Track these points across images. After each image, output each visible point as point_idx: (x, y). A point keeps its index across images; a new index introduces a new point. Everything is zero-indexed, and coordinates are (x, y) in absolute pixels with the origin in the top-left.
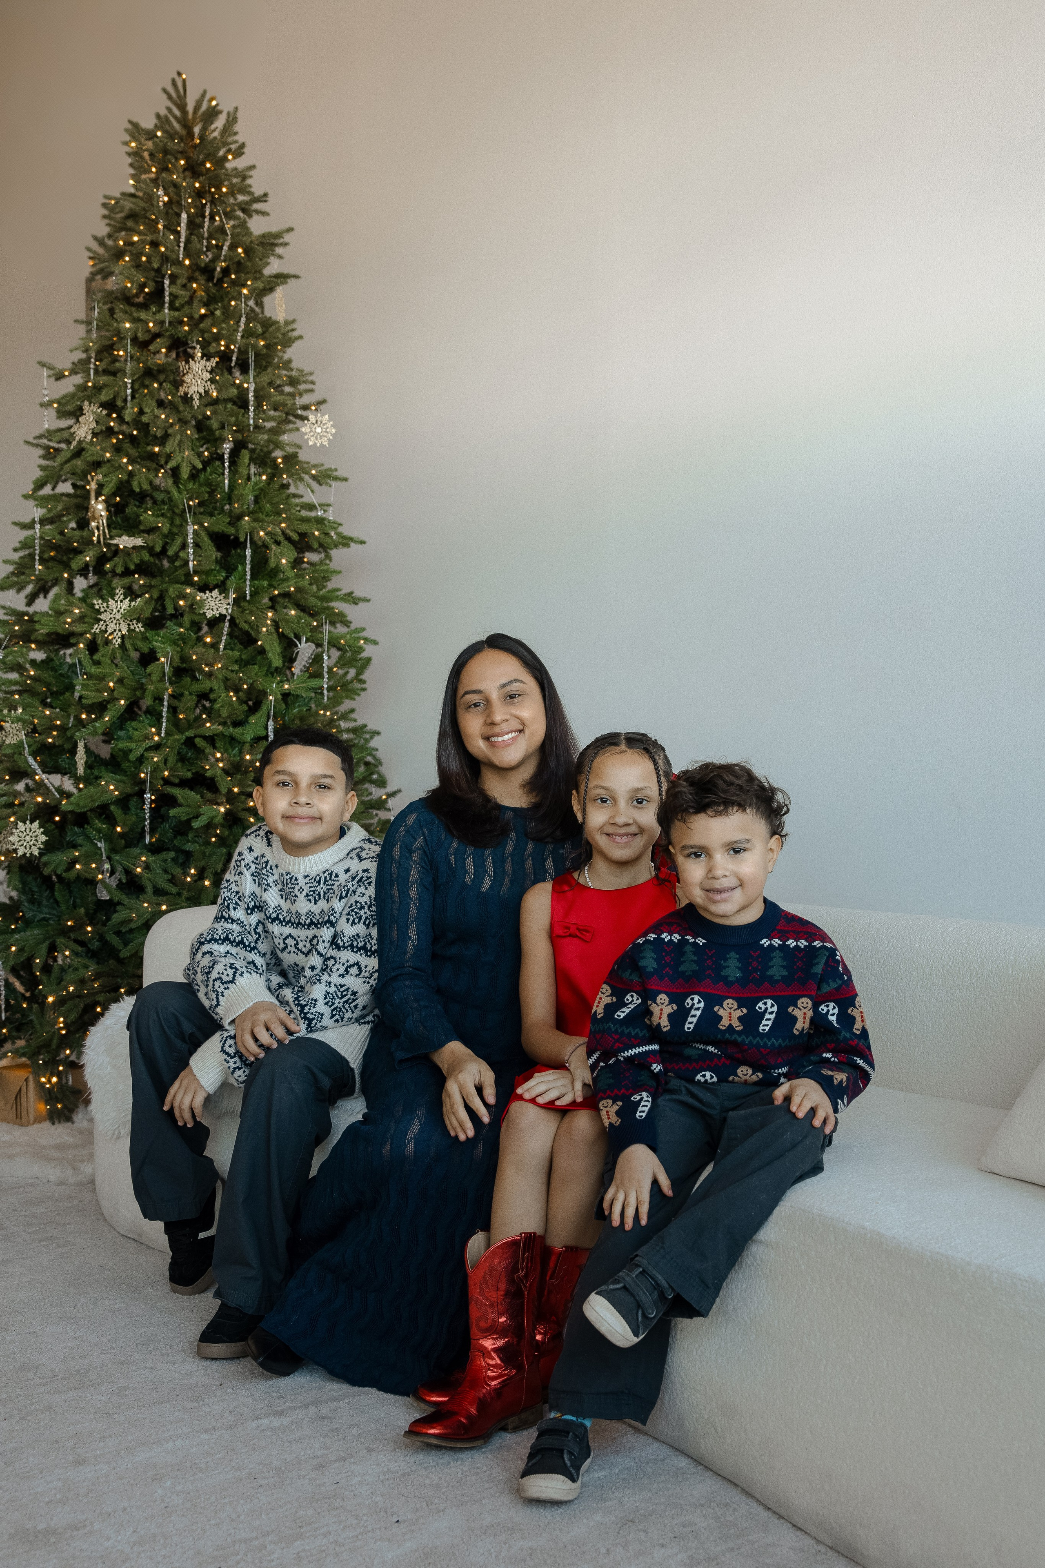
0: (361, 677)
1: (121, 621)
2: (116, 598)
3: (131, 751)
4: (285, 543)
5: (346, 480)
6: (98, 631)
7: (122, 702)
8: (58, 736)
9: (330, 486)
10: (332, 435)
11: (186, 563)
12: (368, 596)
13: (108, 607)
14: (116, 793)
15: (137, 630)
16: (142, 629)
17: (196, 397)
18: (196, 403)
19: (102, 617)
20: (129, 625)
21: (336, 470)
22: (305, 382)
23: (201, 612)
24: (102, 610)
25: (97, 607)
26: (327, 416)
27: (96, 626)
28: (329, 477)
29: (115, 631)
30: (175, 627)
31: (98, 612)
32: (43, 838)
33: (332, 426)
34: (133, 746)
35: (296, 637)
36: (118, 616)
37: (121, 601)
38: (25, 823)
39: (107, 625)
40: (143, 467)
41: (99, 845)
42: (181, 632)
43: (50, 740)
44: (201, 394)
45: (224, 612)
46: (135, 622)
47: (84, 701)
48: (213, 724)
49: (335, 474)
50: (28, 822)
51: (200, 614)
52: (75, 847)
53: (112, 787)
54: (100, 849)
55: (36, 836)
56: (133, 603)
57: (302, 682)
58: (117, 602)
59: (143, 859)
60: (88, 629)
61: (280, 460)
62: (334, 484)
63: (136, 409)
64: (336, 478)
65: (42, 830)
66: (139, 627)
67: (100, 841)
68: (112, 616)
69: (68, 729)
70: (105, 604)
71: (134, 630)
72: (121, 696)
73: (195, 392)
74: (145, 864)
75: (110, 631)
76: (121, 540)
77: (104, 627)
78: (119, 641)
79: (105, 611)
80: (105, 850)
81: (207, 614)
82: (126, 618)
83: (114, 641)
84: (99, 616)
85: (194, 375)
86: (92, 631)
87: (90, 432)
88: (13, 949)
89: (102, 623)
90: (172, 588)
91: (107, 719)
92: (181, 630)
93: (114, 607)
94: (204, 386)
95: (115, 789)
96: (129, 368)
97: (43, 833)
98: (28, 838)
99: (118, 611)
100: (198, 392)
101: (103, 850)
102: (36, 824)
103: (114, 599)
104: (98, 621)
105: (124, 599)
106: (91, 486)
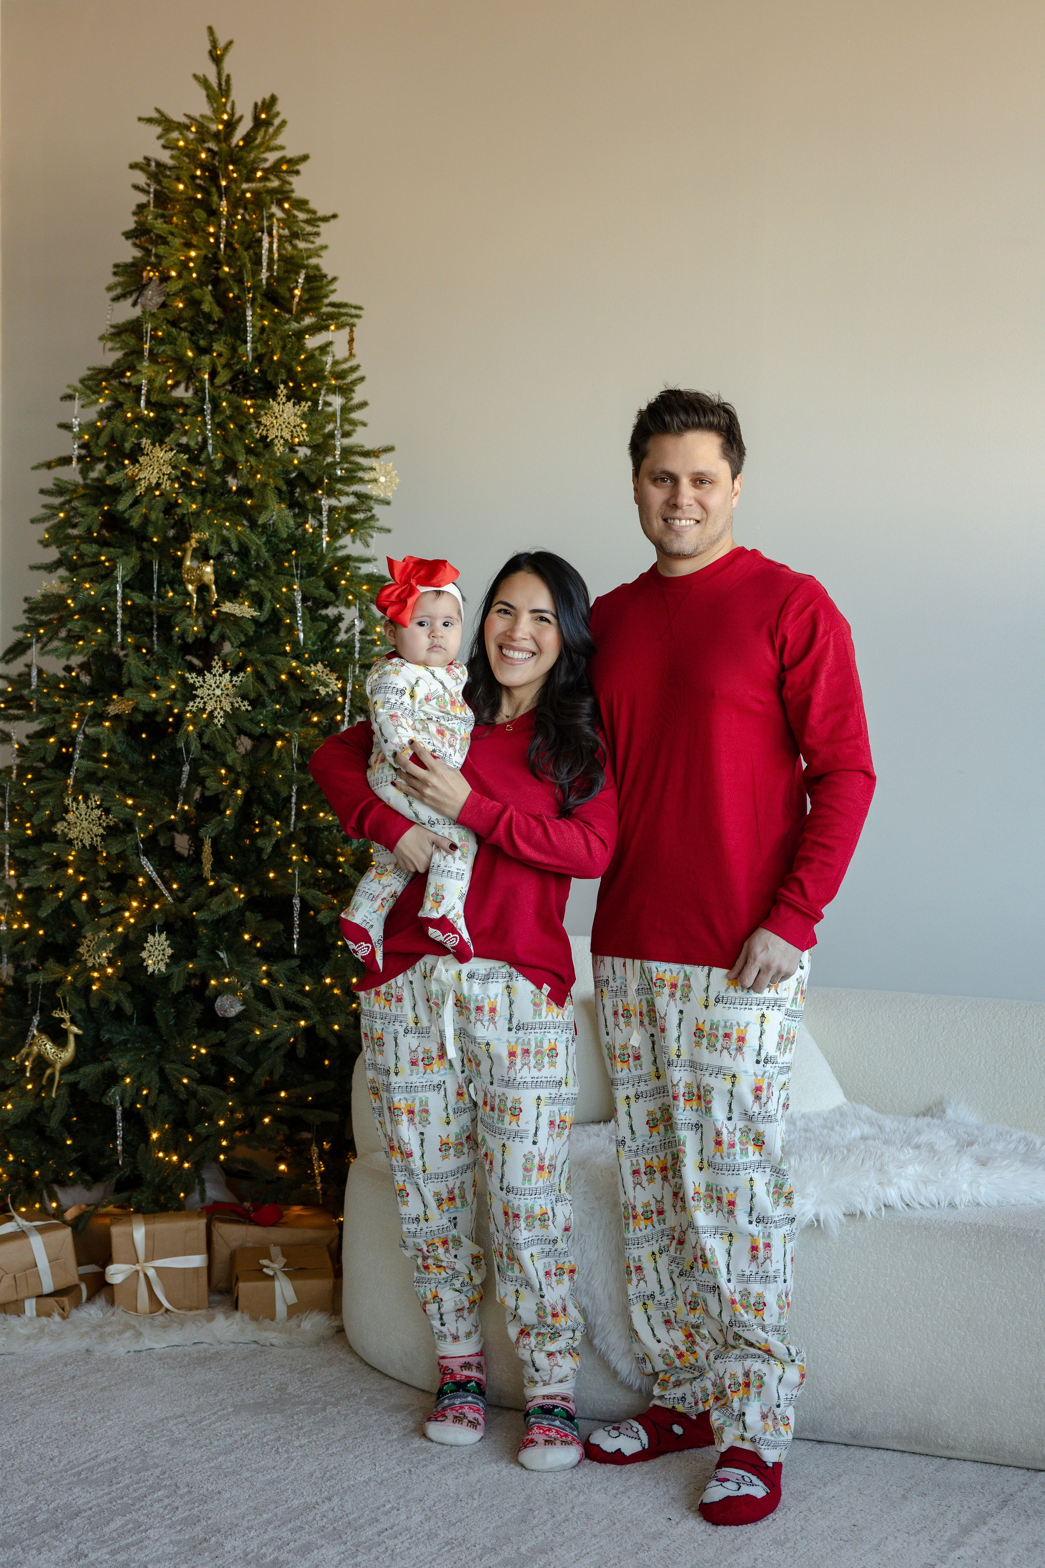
1: (223, 699)
2: (214, 671)
6: (194, 709)
7: (239, 792)
10: (396, 485)
13: (204, 682)
14: (242, 896)
15: (243, 708)
16: (250, 708)
17: (278, 442)
18: (279, 448)
19: (199, 692)
20: (232, 702)
23: (315, 689)
24: (198, 684)
25: (191, 681)
26: (391, 464)
27: (191, 704)
29: (215, 709)
30: (272, 704)
31: (193, 687)
32: (169, 951)
33: (396, 475)
37: (220, 676)
38: (154, 936)
39: (205, 703)
41: (222, 955)
42: (276, 709)
44: (286, 441)
45: (336, 688)
46: (239, 699)
50: (157, 934)
53: (236, 890)
54: (222, 959)
55: (164, 950)
56: (235, 678)
58: (214, 675)
63: (219, 455)
65: (168, 942)
66: (245, 706)
67: (222, 951)
68: (210, 692)
70: (200, 679)
71: (239, 709)
72: (236, 785)
73: (277, 437)
74: (268, 974)
75: (209, 709)
76: (228, 607)
77: (201, 705)
78: (222, 721)
79: (202, 686)
80: (229, 961)
81: (321, 692)
82: (227, 695)
83: (216, 721)
84: (194, 692)
85: (276, 417)
86: (187, 709)
87: (166, 477)
88: (128, 1080)
89: (198, 700)
90: (280, 662)
91: (228, 812)
92: (278, 706)
93: (212, 682)
94: (292, 431)
95: (240, 892)
96: (207, 406)
97: (169, 946)
98: (156, 953)
99: (218, 687)
100: (282, 437)
101: (226, 961)
102: (164, 936)
103: (211, 673)
104: (193, 697)
105: (224, 673)
106: (188, 545)
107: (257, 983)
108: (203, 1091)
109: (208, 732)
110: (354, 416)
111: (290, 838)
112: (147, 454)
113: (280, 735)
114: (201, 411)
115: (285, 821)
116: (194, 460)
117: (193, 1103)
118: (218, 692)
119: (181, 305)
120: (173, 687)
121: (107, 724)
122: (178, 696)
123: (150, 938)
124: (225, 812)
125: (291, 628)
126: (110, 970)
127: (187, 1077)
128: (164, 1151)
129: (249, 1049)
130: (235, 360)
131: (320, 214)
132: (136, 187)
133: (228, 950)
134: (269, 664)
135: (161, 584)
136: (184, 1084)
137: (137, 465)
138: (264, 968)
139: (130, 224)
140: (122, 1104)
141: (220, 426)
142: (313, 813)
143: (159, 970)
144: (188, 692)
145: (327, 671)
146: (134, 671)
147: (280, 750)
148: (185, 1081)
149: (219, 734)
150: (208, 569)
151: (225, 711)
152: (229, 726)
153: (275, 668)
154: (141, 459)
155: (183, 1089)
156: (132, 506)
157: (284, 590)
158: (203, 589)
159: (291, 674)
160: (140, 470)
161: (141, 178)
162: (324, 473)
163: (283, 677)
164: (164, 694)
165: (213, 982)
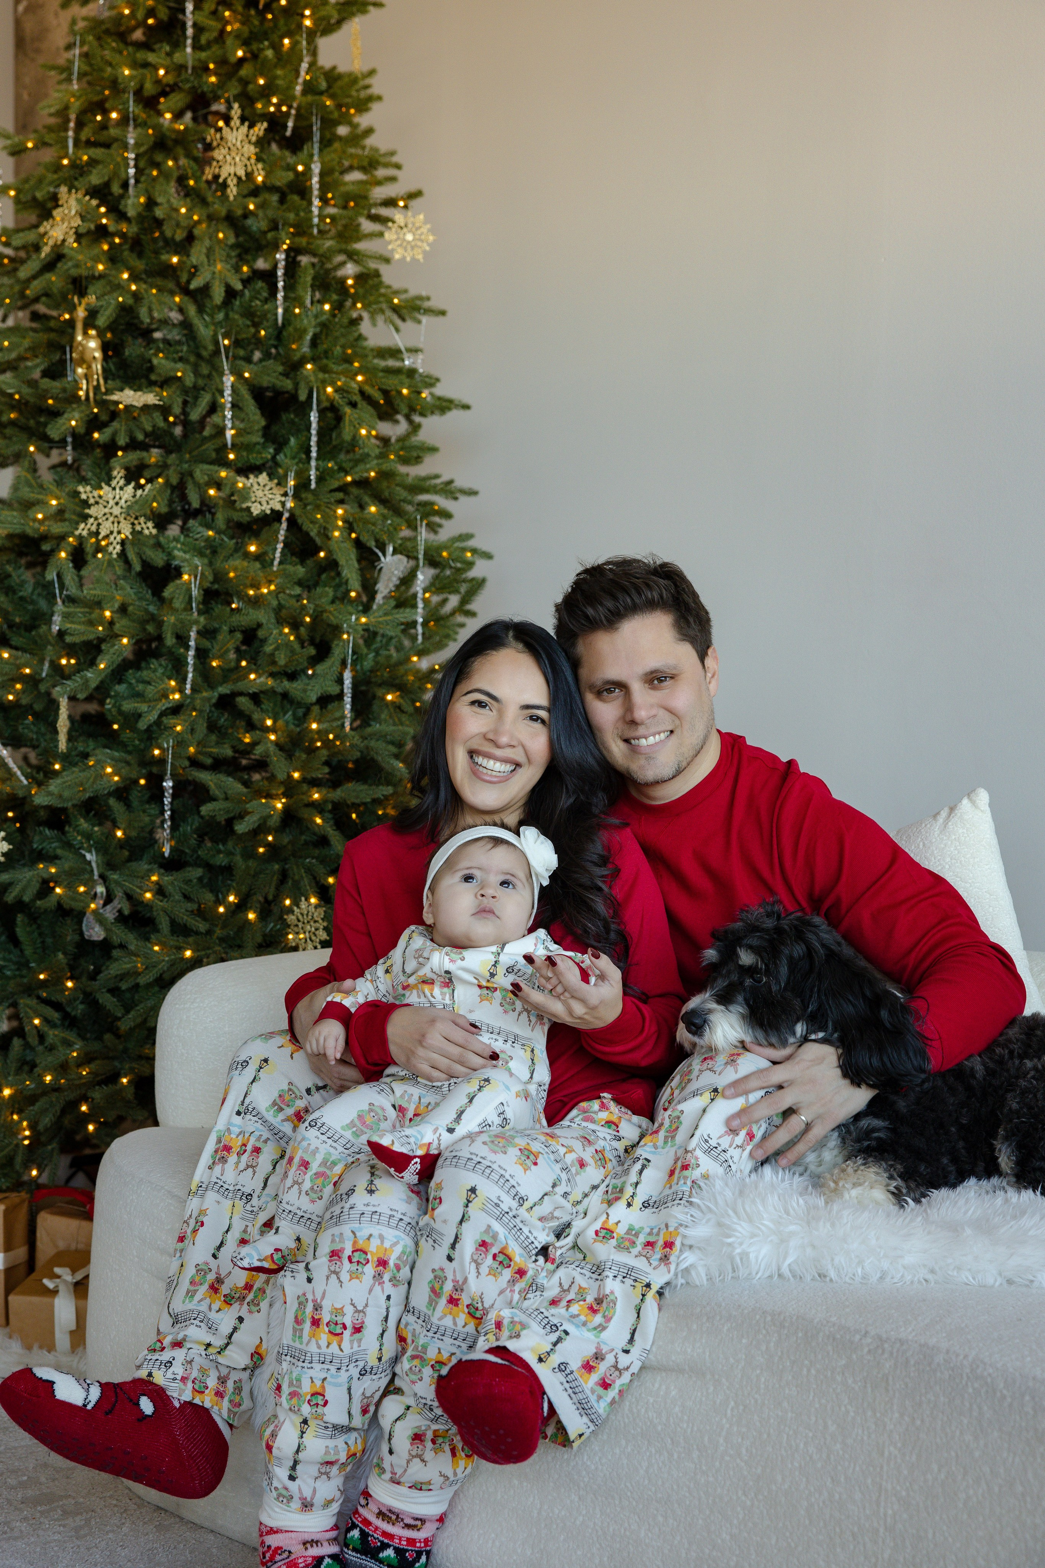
0: (469, 607)
1: (122, 519)
2: (114, 483)
3: (140, 716)
4: (362, 404)
5: (443, 313)
6: (85, 533)
7: (125, 641)
8: (23, 691)
9: (419, 322)
10: (429, 245)
11: (220, 431)
12: (475, 487)
13: (100, 497)
14: (116, 778)
15: (146, 532)
16: (154, 531)
17: (232, 182)
18: (232, 191)
19: (92, 511)
20: (133, 524)
21: (428, 299)
22: (387, 165)
23: (244, 506)
24: (92, 501)
25: (83, 496)
26: (421, 217)
27: (82, 526)
28: (418, 309)
29: (112, 533)
30: (200, 529)
31: (86, 504)
32: (5, 847)
33: (429, 230)
34: (144, 707)
35: (377, 547)
36: (117, 511)
37: (121, 489)
39: (99, 524)
40: (152, 286)
41: (88, 857)
42: (209, 537)
43: (11, 697)
44: (239, 178)
45: (278, 507)
46: (142, 520)
47: (68, 639)
48: (259, 676)
49: (426, 304)
51: (242, 510)
52: (52, 859)
53: (109, 770)
54: (90, 863)
56: (139, 492)
57: (386, 614)
58: (114, 489)
59: (154, 878)
60: (69, 529)
61: (350, 282)
62: (424, 319)
63: (142, 200)
64: (429, 311)
66: (149, 529)
67: (90, 852)
68: (107, 510)
69: (42, 680)
70: (96, 493)
71: (141, 533)
72: (121, 632)
73: (230, 174)
74: (158, 887)
75: (103, 533)
77: (94, 528)
78: (119, 548)
79: (97, 503)
80: (98, 866)
81: (252, 510)
82: (128, 514)
83: (110, 548)
84: (87, 511)
85: (229, 149)
86: (76, 532)
87: (72, 231)
89: (91, 520)
90: (199, 469)
92: (211, 533)
93: (110, 497)
95: (114, 773)
96: (131, 136)
99: (117, 504)
100: (235, 174)
101: (94, 865)
103: (110, 485)
104: (86, 517)
105: (126, 485)
106: (78, 313)
107: (138, 897)
112: (62, 206)
116: (113, 207)
120: (54, 503)
122: (64, 515)
127: (41, 1017)
129: (124, 985)
133: (99, 850)
134: (190, 474)
136: (36, 1026)
137: (50, 221)
144: (80, 510)
145: (271, 484)
148: (38, 1022)
150: (92, 344)
151: (123, 536)
153: (202, 480)
154: (55, 213)
159: (221, 487)
160: (52, 227)
163: (211, 492)
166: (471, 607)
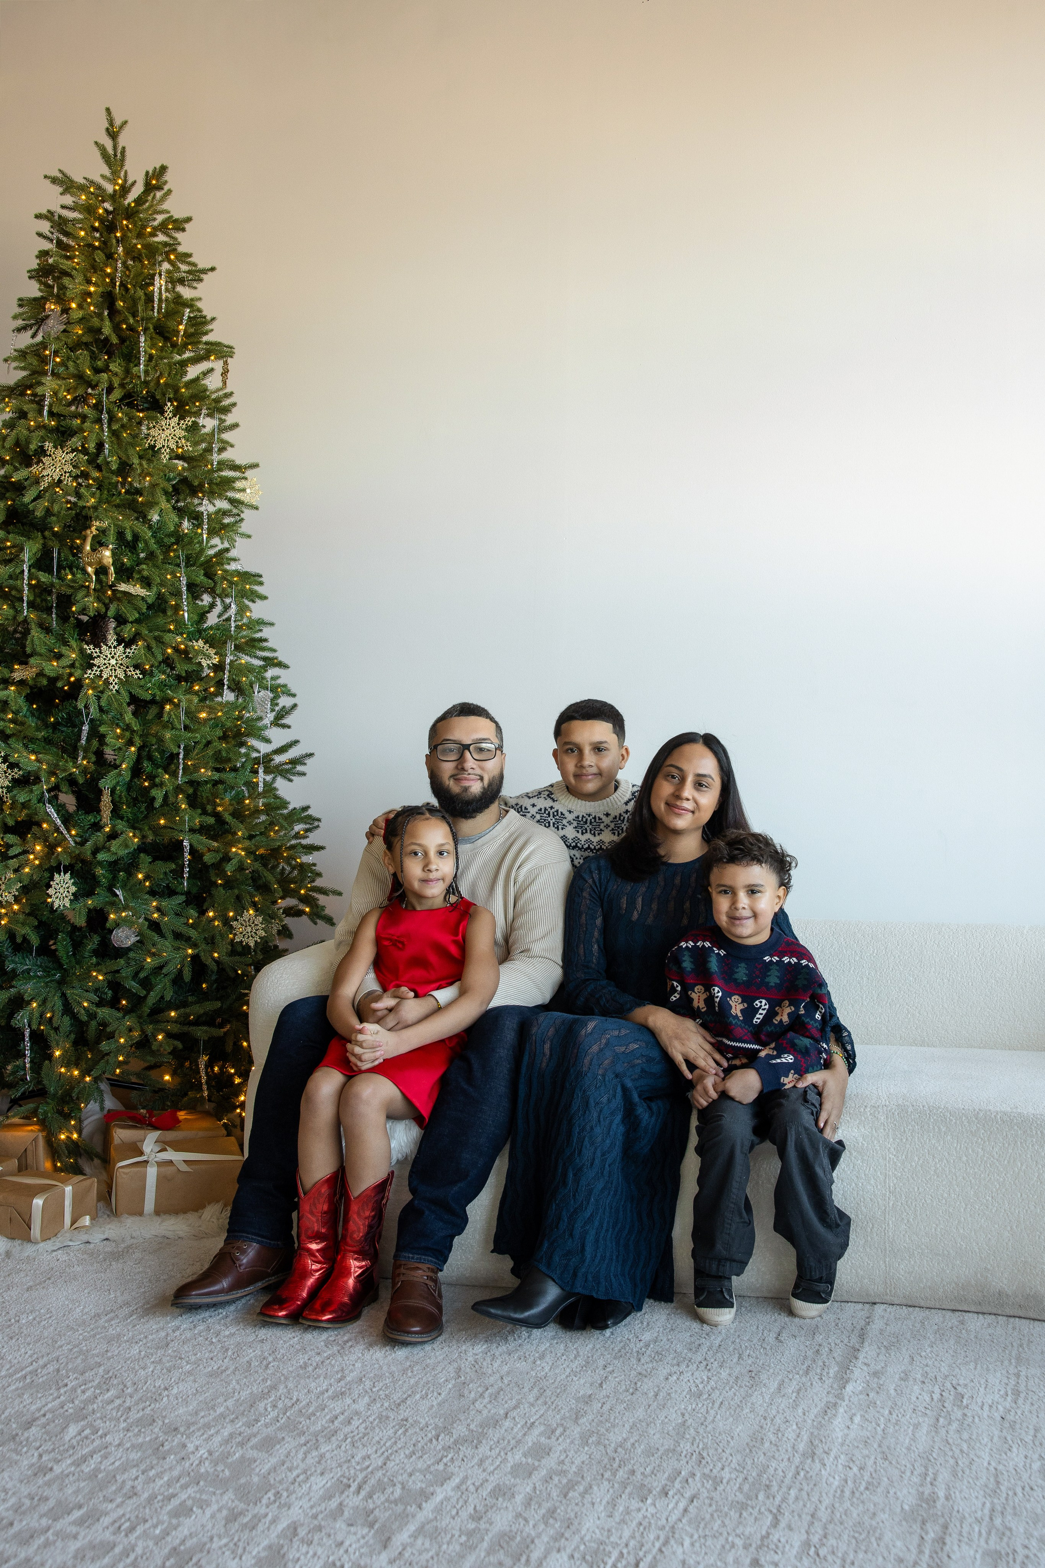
1: (117, 668)
2: (109, 644)
6: (92, 676)
7: (133, 749)
13: (101, 653)
14: (136, 840)
15: (136, 676)
16: (141, 676)
17: (166, 451)
18: (165, 458)
19: (96, 662)
20: (125, 671)
23: (197, 661)
24: (95, 655)
25: (89, 652)
26: (255, 480)
27: (89, 671)
29: (111, 676)
31: (91, 657)
32: (73, 889)
37: (115, 648)
38: (59, 875)
39: (101, 671)
41: (118, 892)
44: (171, 449)
45: (215, 661)
46: (132, 669)
50: (62, 874)
53: (131, 834)
54: (118, 896)
55: (68, 888)
56: (128, 650)
58: (110, 647)
63: (115, 458)
65: (72, 881)
66: (138, 674)
67: (118, 889)
68: (106, 662)
70: (97, 650)
71: (131, 677)
72: (130, 743)
73: (164, 446)
74: (158, 909)
75: (105, 676)
76: (123, 587)
77: (98, 673)
78: (116, 687)
79: (99, 656)
80: (124, 897)
81: (202, 663)
82: (121, 664)
83: (111, 687)
84: (92, 662)
85: (163, 430)
86: (86, 676)
87: (68, 475)
88: (35, 1005)
89: (95, 668)
90: (168, 637)
91: (124, 766)
92: (163, 677)
93: (108, 653)
94: (177, 442)
95: (134, 836)
96: (105, 417)
97: (73, 884)
98: (62, 890)
99: (113, 657)
100: (168, 446)
101: (122, 898)
102: (68, 875)
103: (107, 645)
104: (90, 666)
105: (118, 645)
106: (88, 532)
107: (149, 917)
108: (104, 1012)
109: (105, 697)
110: (226, 436)
111: (178, 789)
112: (50, 456)
113: (169, 701)
114: (99, 421)
115: (174, 774)
116: (93, 461)
117: (94, 1023)
118: (113, 662)
119: (80, 332)
120: (74, 656)
121: (13, 688)
122: (77, 664)
123: (56, 876)
124: (121, 765)
125: (177, 608)
126: (16, 907)
127: (87, 1000)
128: (65, 1067)
129: (142, 975)
130: (128, 380)
131: (201, 266)
132: (40, 235)
133: (123, 888)
134: (159, 640)
135: (60, 567)
136: (84, 1008)
137: (41, 465)
138: (154, 904)
139: (34, 264)
140: (29, 1026)
141: (115, 434)
142: (196, 768)
143: (64, 906)
144: (88, 662)
145: (207, 646)
146: (37, 642)
147: (169, 713)
148: (86, 1004)
149: (115, 697)
150: (108, 553)
151: (119, 678)
152: (122, 691)
153: (163, 643)
154: (44, 460)
155: (83, 1012)
156: (34, 500)
157: (169, 577)
158: (101, 571)
159: (176, 649)
160: (44, 468)
161: (45, 226)
162: (206, 478)
163: (169, 651)
164: (65, 662)
165: (112, 916)
166: (283, 721)
